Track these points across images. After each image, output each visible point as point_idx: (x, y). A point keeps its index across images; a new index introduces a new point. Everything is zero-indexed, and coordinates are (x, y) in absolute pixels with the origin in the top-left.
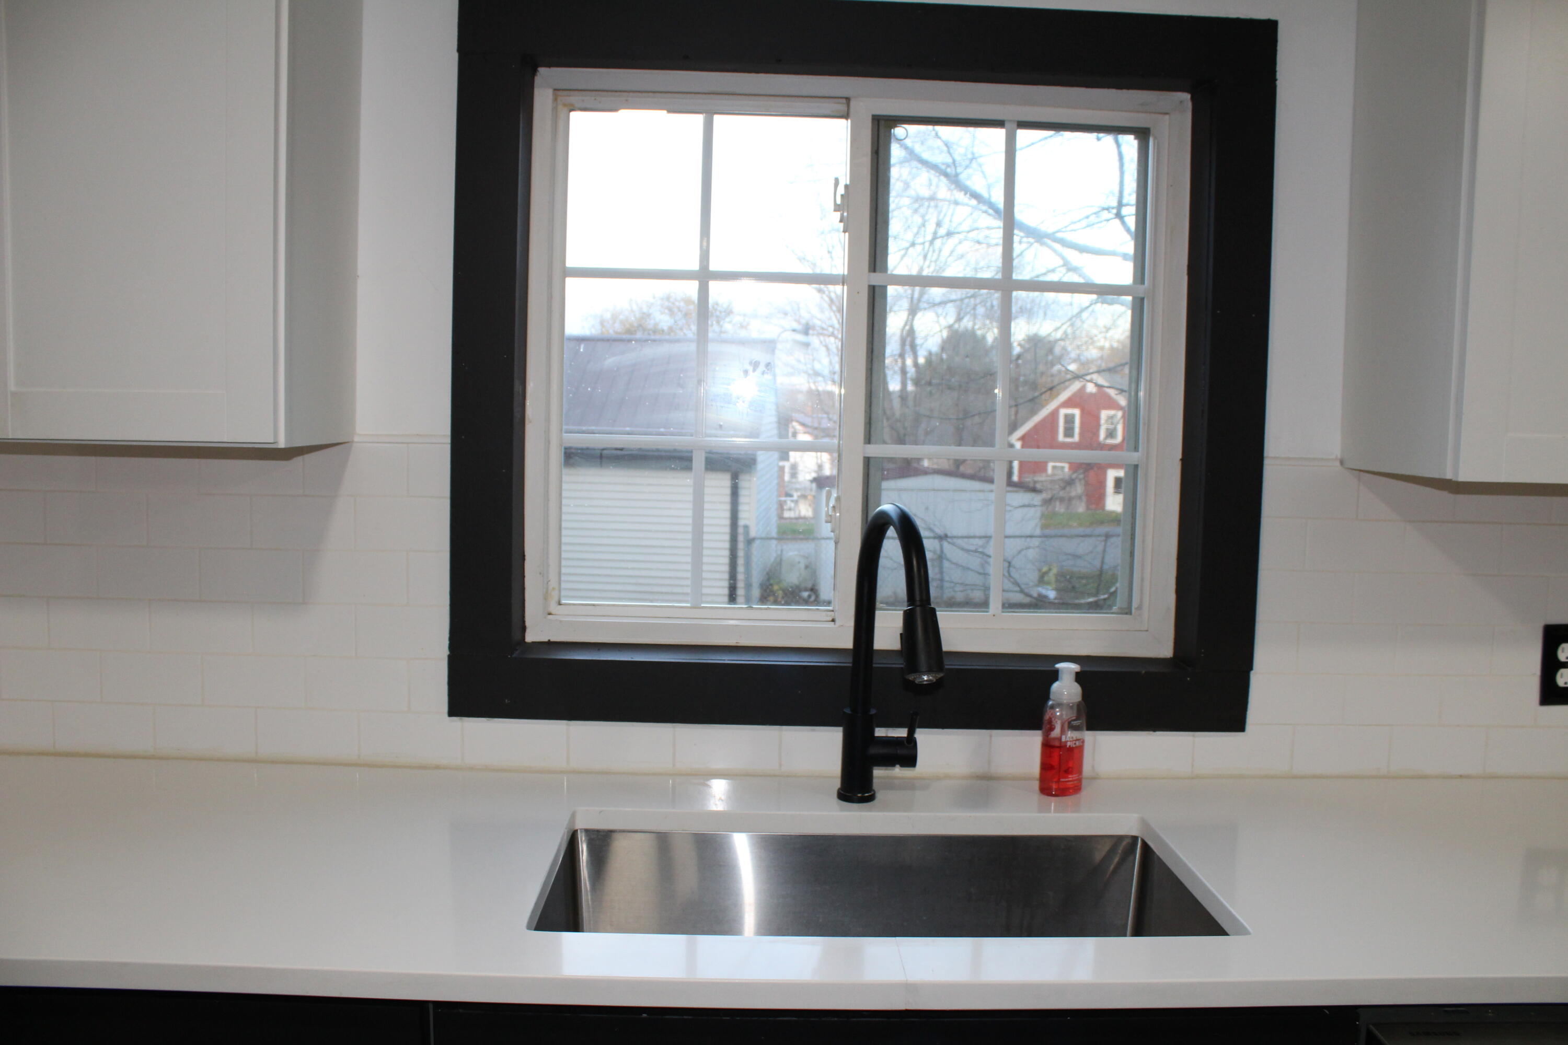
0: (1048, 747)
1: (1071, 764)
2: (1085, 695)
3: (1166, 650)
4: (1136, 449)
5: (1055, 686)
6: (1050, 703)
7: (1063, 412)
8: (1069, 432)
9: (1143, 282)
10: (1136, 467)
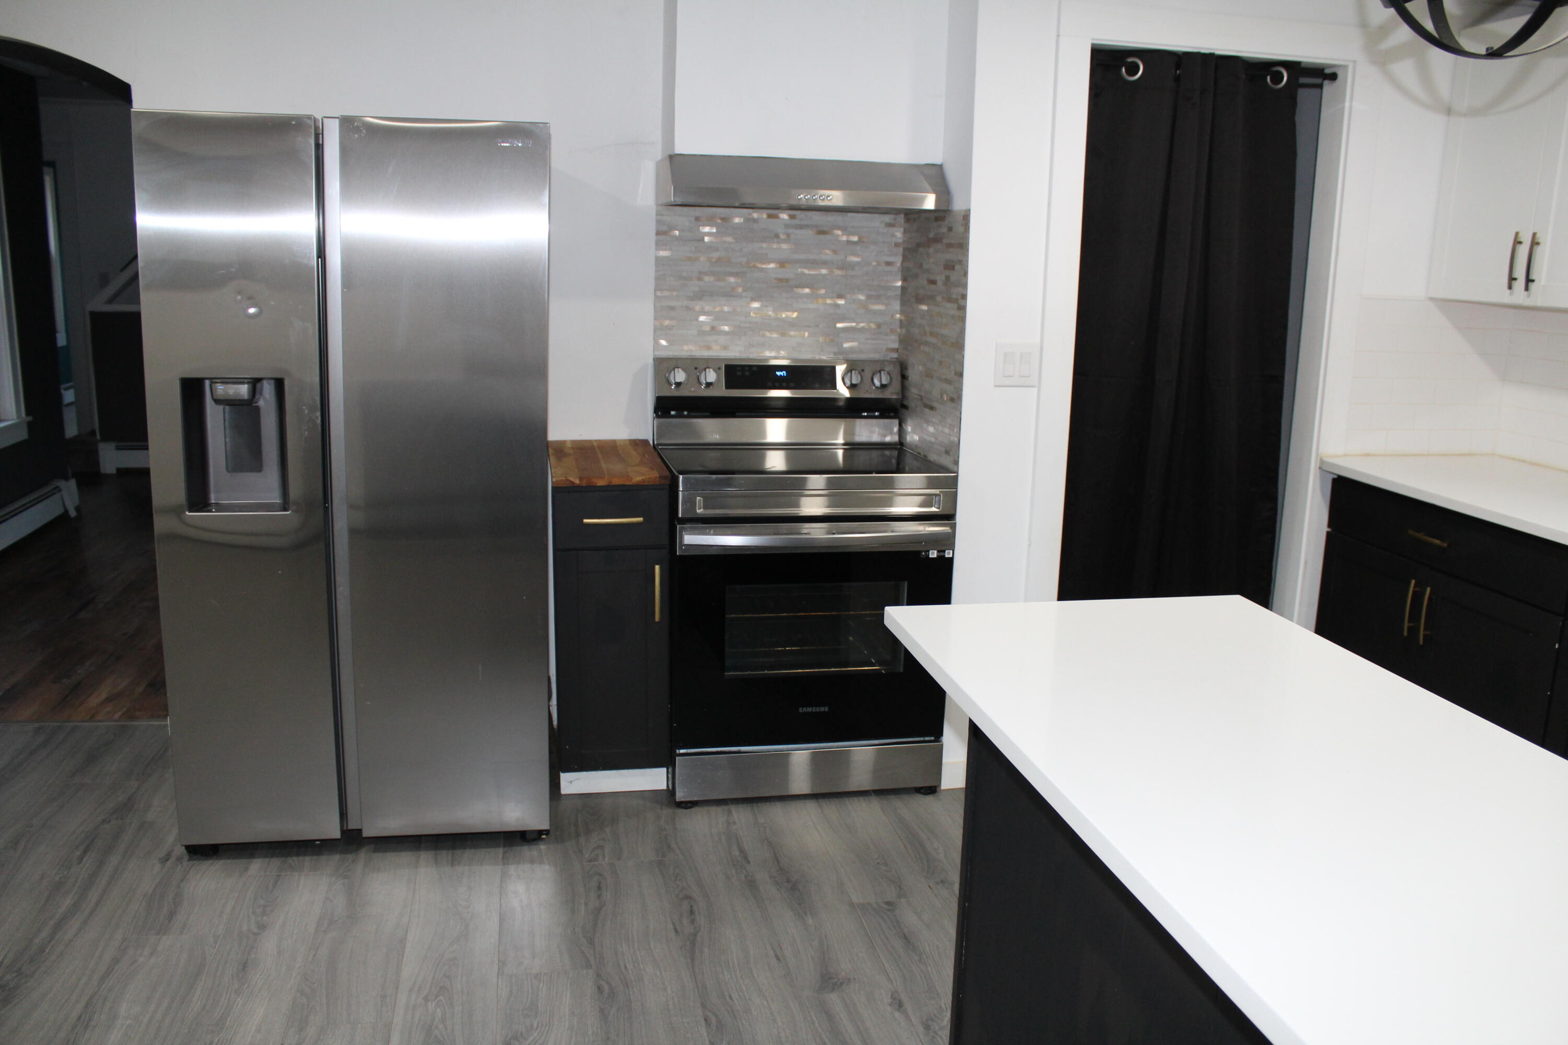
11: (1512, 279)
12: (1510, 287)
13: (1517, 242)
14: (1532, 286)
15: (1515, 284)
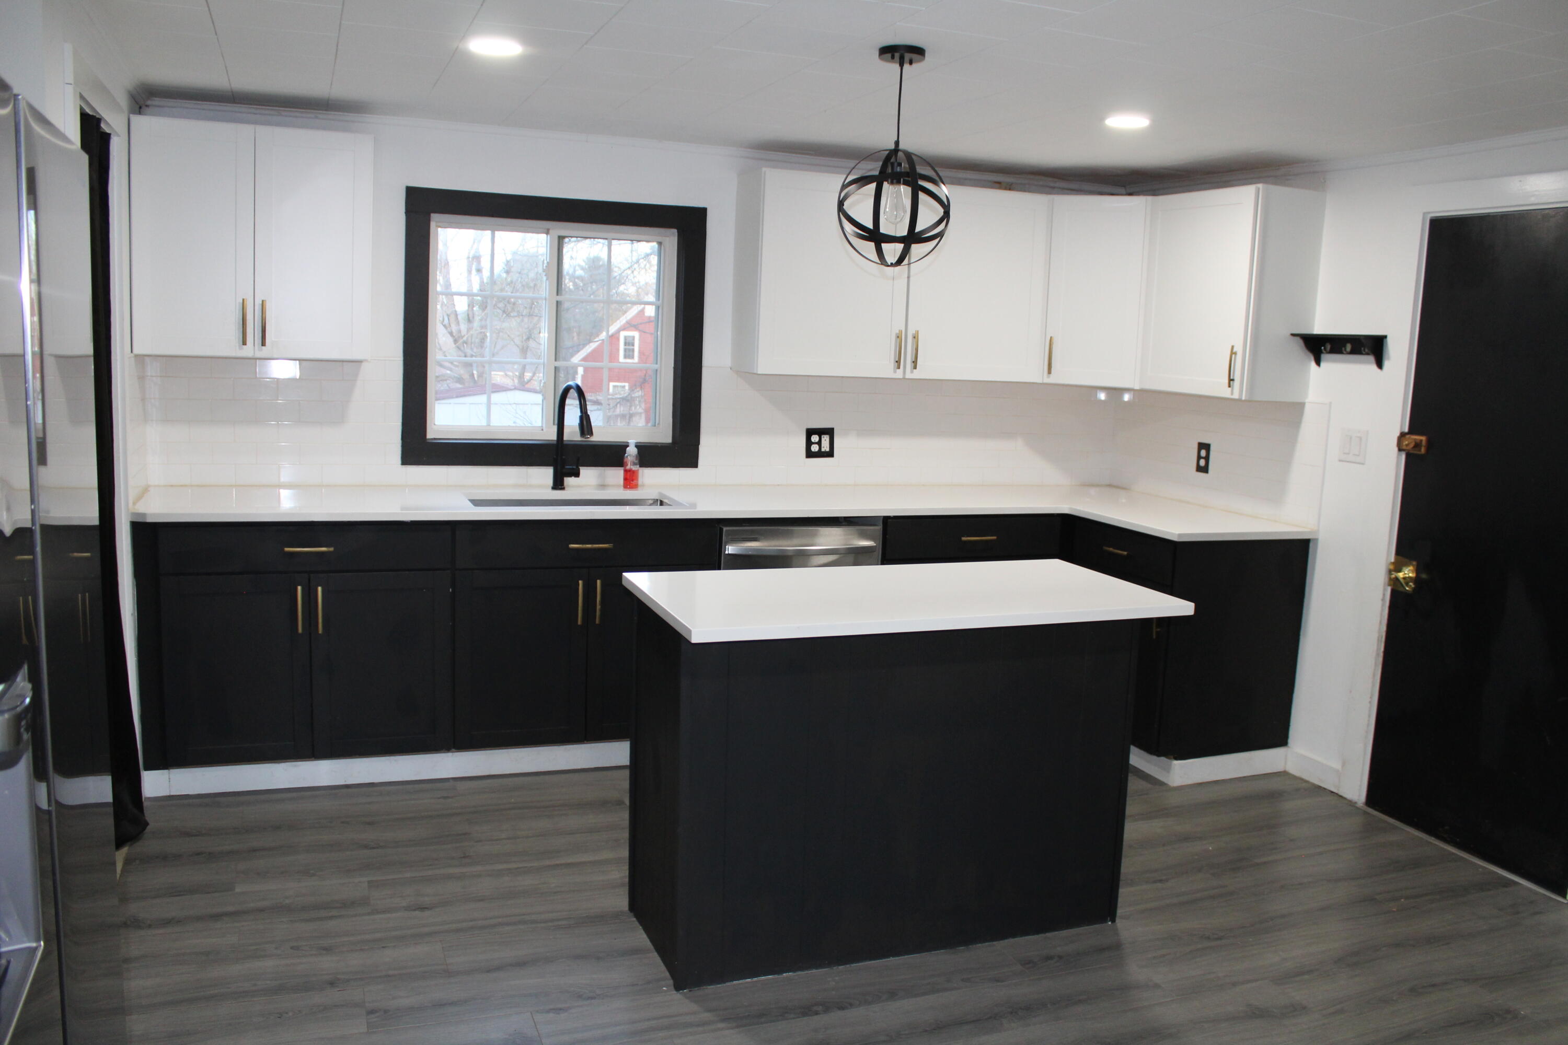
0: (626, 471)
1: (634, 478)
2: (639, 452)
3: (669, 440)
4: (657, 364)
5: (628, 449)
6: (626, 455)
7: (623, 334)
8: (629, 354)
9: (659, 300)
10: (657, 370)
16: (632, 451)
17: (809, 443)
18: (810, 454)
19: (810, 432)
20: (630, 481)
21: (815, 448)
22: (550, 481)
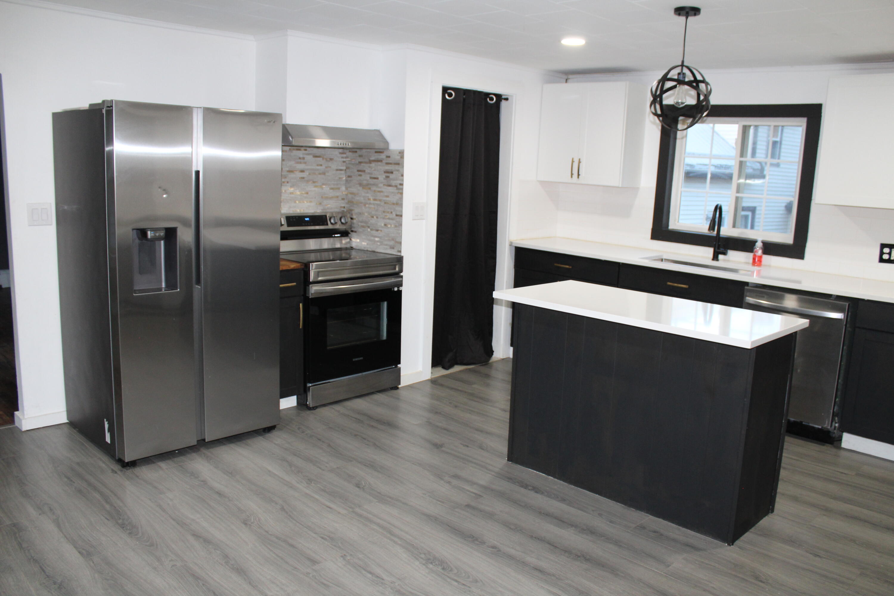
0: (754, 256)
1: (760, 260)
2: (764, 246)
5: (757, 243)
6: (755, 246)
11: (572, 174)
12: (572, 177)
13: (573, 162)
14: (580, 177)
15: (573, 176)
16: (759, 245)
17: (882, 253)
18: (882, 260)
19: (883, 246)
20: (756, 262)
21: (885, 257)
22: (711, 255)
